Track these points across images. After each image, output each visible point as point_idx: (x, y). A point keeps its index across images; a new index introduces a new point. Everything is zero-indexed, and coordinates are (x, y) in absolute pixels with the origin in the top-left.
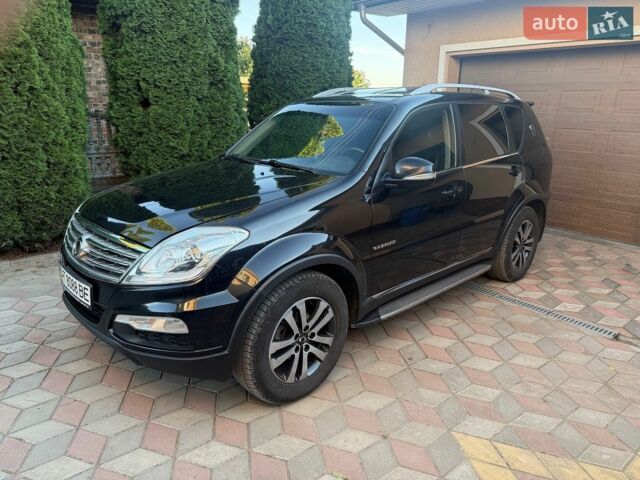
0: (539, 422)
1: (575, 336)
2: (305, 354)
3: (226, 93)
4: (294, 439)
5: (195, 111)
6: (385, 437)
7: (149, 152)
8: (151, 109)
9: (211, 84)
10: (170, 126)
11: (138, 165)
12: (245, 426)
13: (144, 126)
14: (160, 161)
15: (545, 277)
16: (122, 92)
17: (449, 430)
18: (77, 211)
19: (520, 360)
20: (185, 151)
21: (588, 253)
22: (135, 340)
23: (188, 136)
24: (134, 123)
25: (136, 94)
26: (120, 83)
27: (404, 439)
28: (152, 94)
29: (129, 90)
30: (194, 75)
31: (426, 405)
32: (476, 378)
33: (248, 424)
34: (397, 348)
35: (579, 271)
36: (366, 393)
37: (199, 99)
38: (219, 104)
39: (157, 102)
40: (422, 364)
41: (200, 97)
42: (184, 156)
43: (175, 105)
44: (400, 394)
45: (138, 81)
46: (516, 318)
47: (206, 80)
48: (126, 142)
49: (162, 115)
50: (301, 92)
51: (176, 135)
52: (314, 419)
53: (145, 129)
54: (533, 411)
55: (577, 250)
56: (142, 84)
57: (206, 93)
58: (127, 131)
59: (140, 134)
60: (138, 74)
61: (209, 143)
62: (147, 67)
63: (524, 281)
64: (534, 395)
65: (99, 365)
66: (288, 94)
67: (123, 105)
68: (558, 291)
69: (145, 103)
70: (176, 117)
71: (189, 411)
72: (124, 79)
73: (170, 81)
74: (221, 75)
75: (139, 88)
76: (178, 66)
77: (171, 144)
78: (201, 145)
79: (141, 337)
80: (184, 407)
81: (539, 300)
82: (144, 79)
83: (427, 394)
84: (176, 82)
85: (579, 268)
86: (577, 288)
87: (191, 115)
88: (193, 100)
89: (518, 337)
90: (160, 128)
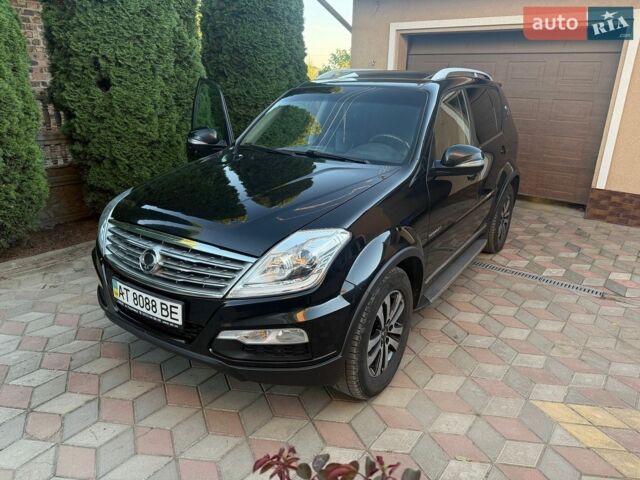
0: (589, 380)
1: (573, 299)
2: (387, 346)
3: (192, 72)
4: (401, 432)
5: (162, 92)
6: (478, 415)
7: (114, 140)
8: (112, 90)
9: (176, 62)
10: (137, 109)
11: (100, 155)
12: (347, 426)
13: (106, 110)
14: (127, 149)
15: (520, 246)
16: (76, 71)
17: (527, 399)
18: (109, 217)
19: (543, 326)
20: (155, 137)
21: (540, 220)
22: (243, 356)
23: (155, 119)
24: (94, 107)
25: (93, 74)
26: (74, 60)
27: (495, 413)
28: (114, 73)
29: (84, 68)
30: (159, 51)
31: (493, 378)
32: (518, 347)
33: (349, 424)
34: (439, 328)
35: (542, 238)
36: (437, 376)
37: (164, 79)
38: (185, 84)
39: (120, 82)
40: (468, 341)
41: (166, 76)
42: (153, 142)
43: (142, 85)
44: (467, 373)
45: (96, 58)
46: (518, 286)
47: (171, 57)
48: (84, 129)
49: (128, 98)
50: (261, 69)
51: (144, 119)
52: (406, 408)
53: (108, 114)
54: (581, 371)
55: (530, 218)
56: (102, 62)
57: (172, 72)
58: (86, 116)
59: (101, 119)
60: (97, 50)
61: (177, 127)
62: (106, 42)
63: (504, 251)
64: (571, 356)
65: (153, 385)
66: (247, 71)
67: (78, 86)
68: (536, 258)
69: (105, 84)
70: (143, 99)
71: (282, 421)
72: (77, 55)
73: (134, 59)
74: (188, 51)
75: (97, 66)
76: (142, 42)
77: (139, 129)
78: (170, 129)
79: (248, 352)
80: (274, 416)
81: (526, 267)
82: (104, 57)
83: (490, 368)
84: (142, 60)
85: (540, 235)
86: (550, 254)
87: (158, 96)
88: (159, 79)
89: (529, 304)
90: (127, 112)
